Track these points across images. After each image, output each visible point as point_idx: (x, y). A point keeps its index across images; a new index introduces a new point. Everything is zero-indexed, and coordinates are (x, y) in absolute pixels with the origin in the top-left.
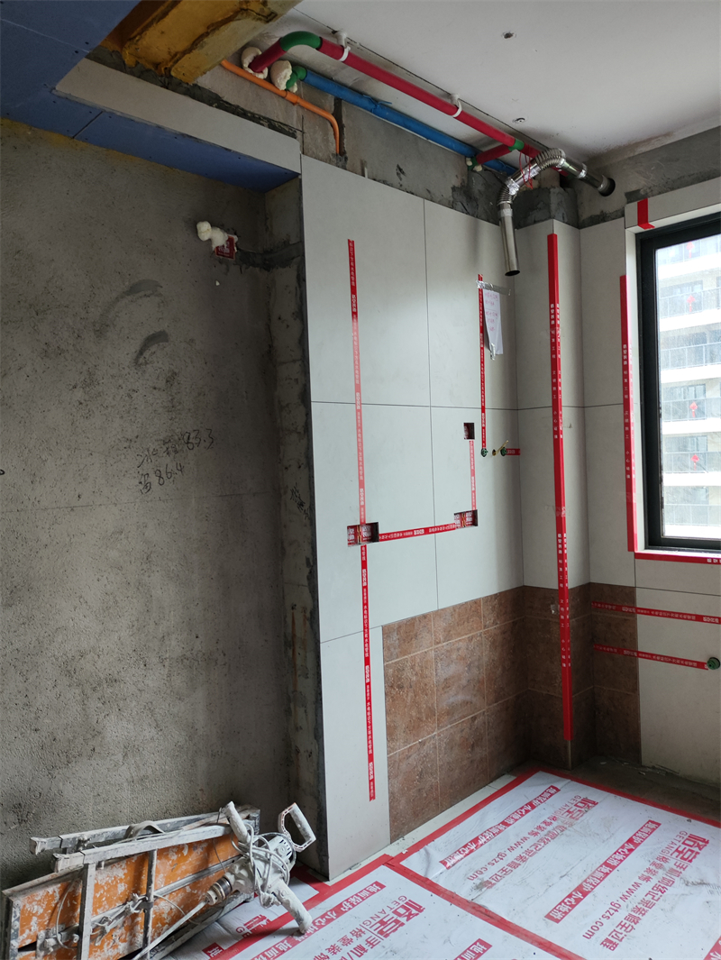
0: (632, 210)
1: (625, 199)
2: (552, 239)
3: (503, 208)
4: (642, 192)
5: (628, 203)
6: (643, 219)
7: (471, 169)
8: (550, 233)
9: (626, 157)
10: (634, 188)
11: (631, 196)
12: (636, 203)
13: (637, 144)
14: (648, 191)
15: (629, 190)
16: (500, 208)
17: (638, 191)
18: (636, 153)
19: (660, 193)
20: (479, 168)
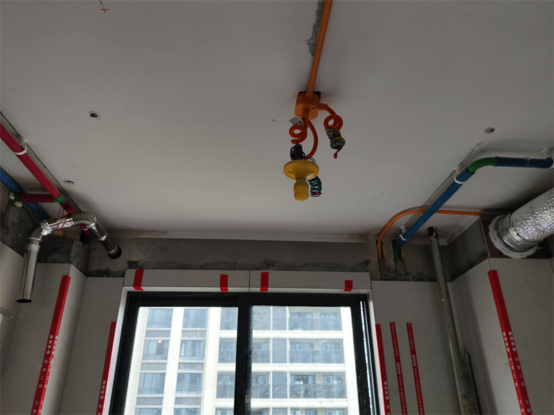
0: (131, 274)
1: (127, 265)
2: (65, 280)
3: (32, 243)
4: (140, 264)
5: (129, 268)
6: (137, 283)
7: (11, 203)
8: (65, 274)
9: (133, 237)
10: (135, 259)
11: (132, 264)
12: (135, 270)
13: (143, 231)
14: (145, 264)
15: (130, 260)
16: (29, 242)
17: (137, 262)
18: (141, 237)
19: (152, 268)
20: (19, 205)
